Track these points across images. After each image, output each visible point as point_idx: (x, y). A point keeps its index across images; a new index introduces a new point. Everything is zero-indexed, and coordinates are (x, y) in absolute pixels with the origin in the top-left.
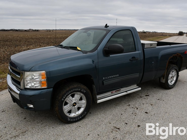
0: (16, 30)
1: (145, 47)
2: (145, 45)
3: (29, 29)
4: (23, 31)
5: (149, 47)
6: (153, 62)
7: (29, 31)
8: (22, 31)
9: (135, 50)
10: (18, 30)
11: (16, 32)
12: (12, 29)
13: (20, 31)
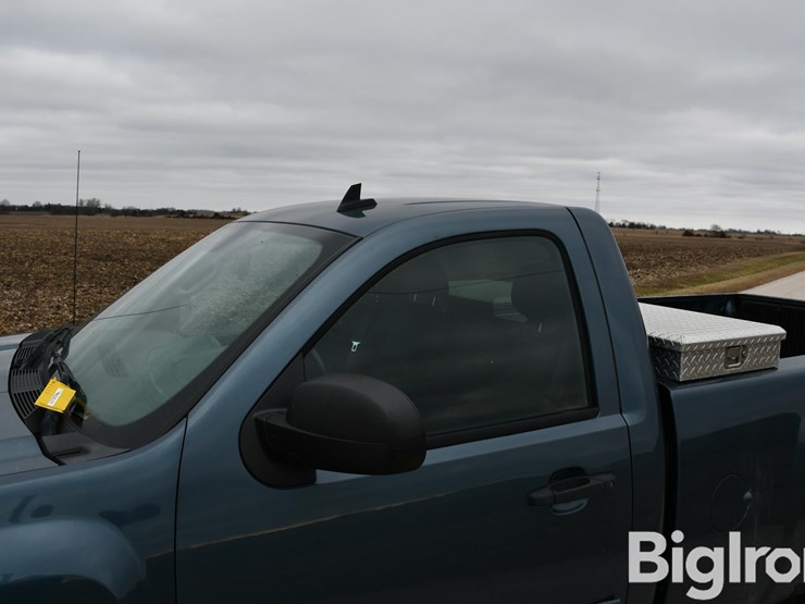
0: (182, 214)
1: (683, 373)
2: (684, 360)
3: (231, 210)
4: (206, 218)
5: (720, 368)
6: (748, 495)
7: (230, 218)
8: (202, 217)
9: (586, 404)
10: (190, 212)
11: (181, 220)
12: (165, 207)
13: (194, 217)
